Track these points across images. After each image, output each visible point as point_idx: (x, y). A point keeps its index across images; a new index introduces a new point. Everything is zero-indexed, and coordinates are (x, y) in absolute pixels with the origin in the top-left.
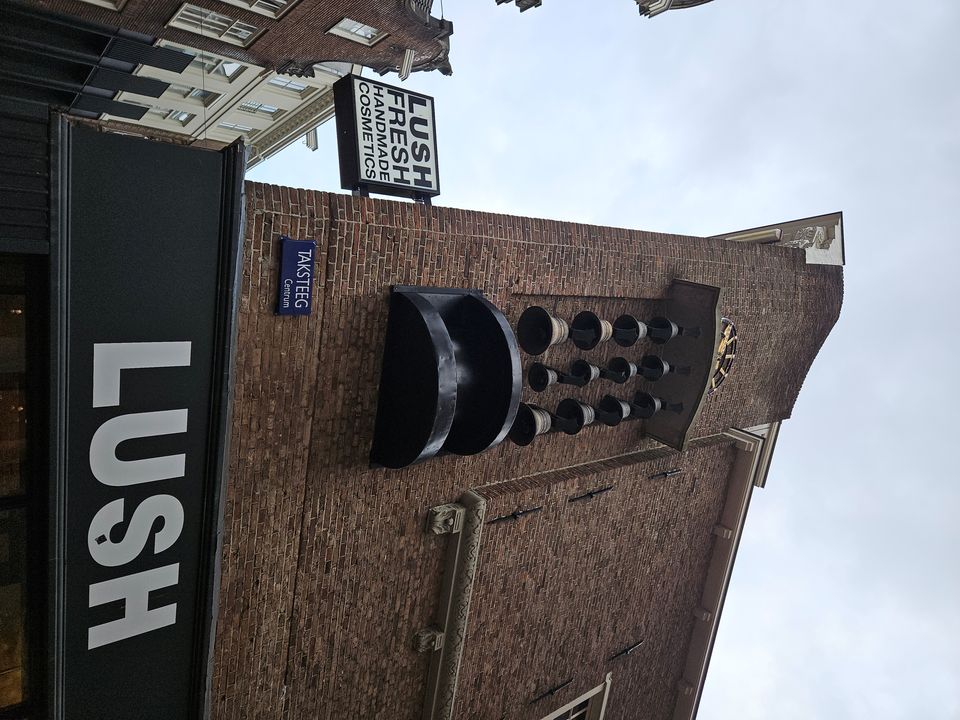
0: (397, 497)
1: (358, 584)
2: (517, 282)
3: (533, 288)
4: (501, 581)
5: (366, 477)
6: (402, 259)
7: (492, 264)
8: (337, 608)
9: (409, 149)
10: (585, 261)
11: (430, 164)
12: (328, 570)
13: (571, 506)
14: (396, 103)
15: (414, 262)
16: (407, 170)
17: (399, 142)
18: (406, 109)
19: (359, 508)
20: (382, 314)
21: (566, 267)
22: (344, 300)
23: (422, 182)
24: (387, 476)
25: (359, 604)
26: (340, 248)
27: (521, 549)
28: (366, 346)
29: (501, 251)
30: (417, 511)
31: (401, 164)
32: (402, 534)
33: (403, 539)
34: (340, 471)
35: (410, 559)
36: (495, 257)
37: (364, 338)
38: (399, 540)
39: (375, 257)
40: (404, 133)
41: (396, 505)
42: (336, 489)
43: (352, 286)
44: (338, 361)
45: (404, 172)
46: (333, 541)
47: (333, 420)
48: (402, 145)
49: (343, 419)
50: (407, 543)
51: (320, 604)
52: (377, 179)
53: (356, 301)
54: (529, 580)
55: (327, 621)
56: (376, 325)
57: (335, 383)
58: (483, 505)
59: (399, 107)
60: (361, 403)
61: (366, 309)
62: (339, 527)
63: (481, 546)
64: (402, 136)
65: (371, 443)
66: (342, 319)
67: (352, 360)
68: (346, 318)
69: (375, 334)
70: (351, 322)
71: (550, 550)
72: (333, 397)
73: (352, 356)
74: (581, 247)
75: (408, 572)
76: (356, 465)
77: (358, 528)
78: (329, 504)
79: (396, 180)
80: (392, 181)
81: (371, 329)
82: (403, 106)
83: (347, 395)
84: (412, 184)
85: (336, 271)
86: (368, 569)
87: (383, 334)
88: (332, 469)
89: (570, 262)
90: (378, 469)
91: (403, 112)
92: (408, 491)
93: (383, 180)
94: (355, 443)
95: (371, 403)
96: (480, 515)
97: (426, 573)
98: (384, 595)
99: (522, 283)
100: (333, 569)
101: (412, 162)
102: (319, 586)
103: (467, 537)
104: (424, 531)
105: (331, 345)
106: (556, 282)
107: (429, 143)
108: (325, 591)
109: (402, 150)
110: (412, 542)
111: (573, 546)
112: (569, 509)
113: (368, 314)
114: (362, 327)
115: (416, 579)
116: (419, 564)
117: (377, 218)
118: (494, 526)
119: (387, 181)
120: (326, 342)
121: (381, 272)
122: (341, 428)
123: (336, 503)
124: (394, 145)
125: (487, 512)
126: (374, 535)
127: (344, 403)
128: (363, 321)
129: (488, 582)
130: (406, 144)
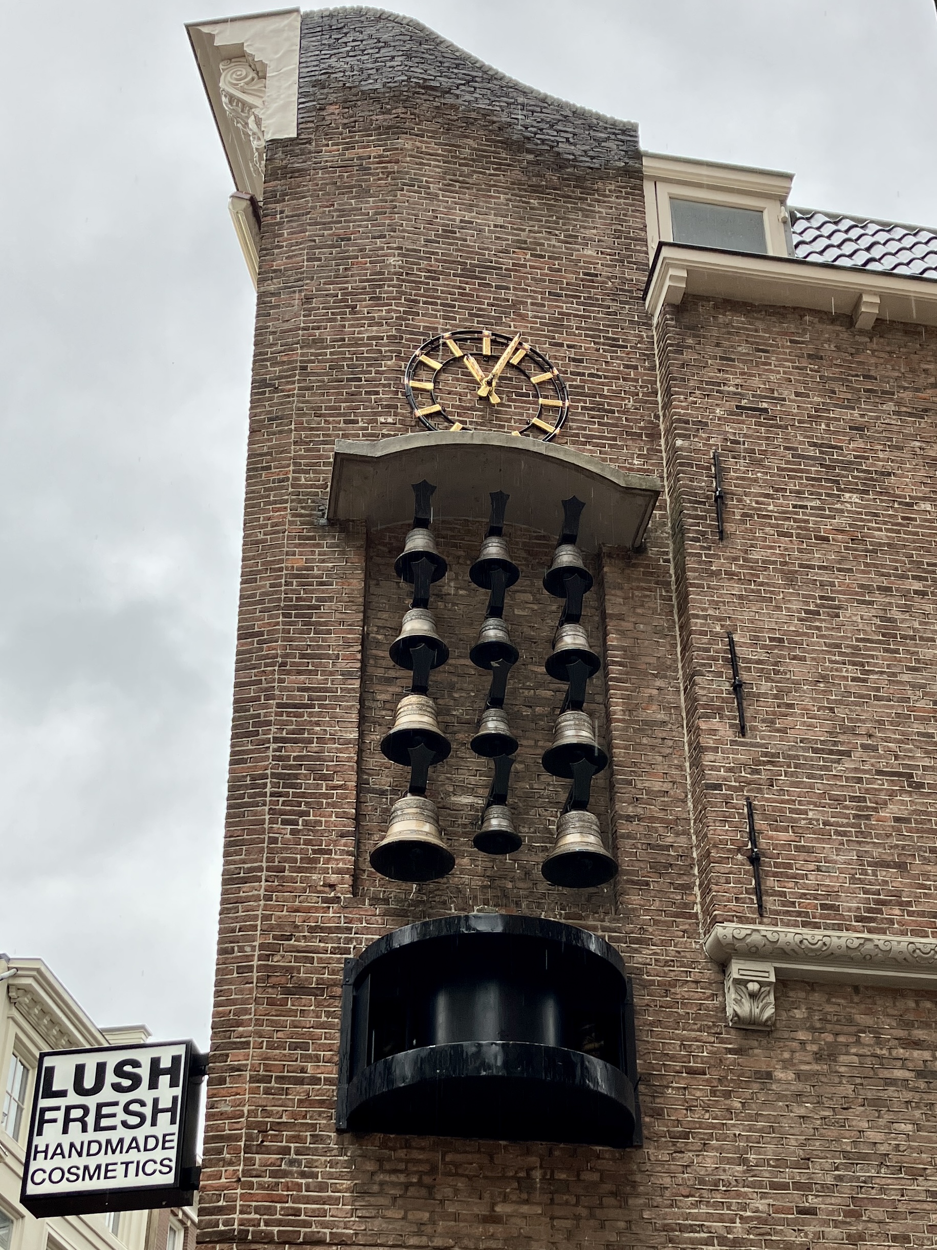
0: (700, 1092)
1: (846, 1154)
2: (332, 886)
3: (343, 852)
4: (882, 874)
5: (654, 1153)
6: (294, 1115)
7: (302, 944)
8: (882, 1190)
9: (124, 1098)
10: (296, 741)
11: (144, 1057)
12: (812, 1211)
13: (753, 729)
14: (54, 1121)
15: (298, 1094)
16: (156, 1101)
17: (114, 1115)
18: (61, 1102)
19: (710, 1160)
20: (383, 1146)
21: (307, 783)
22: (359, 1213)
23: (172, 1071)
24: (658, 1114)
25: (883, 1149)
26: (279, 1223)
27: (824, 836)
28: (433, 1170)
29: (280, 926)
30: (730, 1051)
31: (148, 1111)
32: (769, 1075)
33: (779, 1074)
34: (641, 1201)
35: (818, 1057)
36: (289, 938)
37: (421, 1174)
38: (779, 1081)
39: (292, 1163)
40: (100, 1106)
41: (714, 1093)
42: (671, 1206)
43: (336, 1201)
44: (456, 1217)
45: (160, 1107)
46: (761, 1205)
47: (552, 1218)
48: (119, 1110)
49: (552, 1200)
50: (787, 1064)
51: (870, 1221)
52: (172, 1154)
53: (360, 1192)
54: (893, 810)
55: (902, 1208)
56: (401, 1153)
57: (492, 1219)
58: (726, 930)
59: (60, 1115)
60: (529, 1170)
61: (373, 1174)
62: (739, 1195)
63: (805, 925)
64: (105, 1111)
65: (598, 1148)
66: (389, 1213)
67: (456, 1191)
68: (387, 1208)
69: (417, 1155)
70: (395, 1198)
71: (837, 769)
72: (513, 1220)
73: (448, 1192)
74: (270, 753)
75: (842, 1058)
76: (632, 1173)
77: (743, 1161)
78: (695, 1217)
79: (173, 1122)
80: (175, 1128)
81: (407, 1162)
82: (57, 1109)
83: (514, 1198)
84: (178, 1091)
85: (314, 1229)
86: (823, 1138)
87: (416, 1141)
88: (635, 1216)
89: (296, 776)
90: (645, 1132)
91: (68, 1109)
92: (691, 1072)
93: (175, 1144)
94: (596, 1177)
95: (528, 1152)
96: (744, 933)
97: (850, 1021)
98: (877, 1103)
99: (333, 878)
100: (812, 1201)
101: (143, 1092)
102: (836, 1224)
103: (785, 953)
104: (769, 1033)
105: (429, 1229)
106: (334, 805)
107: (112, 1060)
108: (848, 1214)
109: (126, 1110)
110: (786, 1055)
111: (841, 712)
112: (761, 733)
113: (382, 1169)
114: (402, 1178)
115: (858, 1042)
116: (830, 1038)
117: (231, 1163)
118: (771, 903)
119: (175, 1138)
120: (425, 1239)
121: (315, 1152)
122: (567, 1203)
123: (696, 1205)
124: (120, 1126)
125: (742, 920)
126: (761, 1130)
127: (527, 1202)
128: (393, 1178)
129: (878, 902)
130: (116, 1104)
